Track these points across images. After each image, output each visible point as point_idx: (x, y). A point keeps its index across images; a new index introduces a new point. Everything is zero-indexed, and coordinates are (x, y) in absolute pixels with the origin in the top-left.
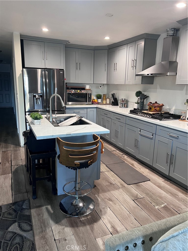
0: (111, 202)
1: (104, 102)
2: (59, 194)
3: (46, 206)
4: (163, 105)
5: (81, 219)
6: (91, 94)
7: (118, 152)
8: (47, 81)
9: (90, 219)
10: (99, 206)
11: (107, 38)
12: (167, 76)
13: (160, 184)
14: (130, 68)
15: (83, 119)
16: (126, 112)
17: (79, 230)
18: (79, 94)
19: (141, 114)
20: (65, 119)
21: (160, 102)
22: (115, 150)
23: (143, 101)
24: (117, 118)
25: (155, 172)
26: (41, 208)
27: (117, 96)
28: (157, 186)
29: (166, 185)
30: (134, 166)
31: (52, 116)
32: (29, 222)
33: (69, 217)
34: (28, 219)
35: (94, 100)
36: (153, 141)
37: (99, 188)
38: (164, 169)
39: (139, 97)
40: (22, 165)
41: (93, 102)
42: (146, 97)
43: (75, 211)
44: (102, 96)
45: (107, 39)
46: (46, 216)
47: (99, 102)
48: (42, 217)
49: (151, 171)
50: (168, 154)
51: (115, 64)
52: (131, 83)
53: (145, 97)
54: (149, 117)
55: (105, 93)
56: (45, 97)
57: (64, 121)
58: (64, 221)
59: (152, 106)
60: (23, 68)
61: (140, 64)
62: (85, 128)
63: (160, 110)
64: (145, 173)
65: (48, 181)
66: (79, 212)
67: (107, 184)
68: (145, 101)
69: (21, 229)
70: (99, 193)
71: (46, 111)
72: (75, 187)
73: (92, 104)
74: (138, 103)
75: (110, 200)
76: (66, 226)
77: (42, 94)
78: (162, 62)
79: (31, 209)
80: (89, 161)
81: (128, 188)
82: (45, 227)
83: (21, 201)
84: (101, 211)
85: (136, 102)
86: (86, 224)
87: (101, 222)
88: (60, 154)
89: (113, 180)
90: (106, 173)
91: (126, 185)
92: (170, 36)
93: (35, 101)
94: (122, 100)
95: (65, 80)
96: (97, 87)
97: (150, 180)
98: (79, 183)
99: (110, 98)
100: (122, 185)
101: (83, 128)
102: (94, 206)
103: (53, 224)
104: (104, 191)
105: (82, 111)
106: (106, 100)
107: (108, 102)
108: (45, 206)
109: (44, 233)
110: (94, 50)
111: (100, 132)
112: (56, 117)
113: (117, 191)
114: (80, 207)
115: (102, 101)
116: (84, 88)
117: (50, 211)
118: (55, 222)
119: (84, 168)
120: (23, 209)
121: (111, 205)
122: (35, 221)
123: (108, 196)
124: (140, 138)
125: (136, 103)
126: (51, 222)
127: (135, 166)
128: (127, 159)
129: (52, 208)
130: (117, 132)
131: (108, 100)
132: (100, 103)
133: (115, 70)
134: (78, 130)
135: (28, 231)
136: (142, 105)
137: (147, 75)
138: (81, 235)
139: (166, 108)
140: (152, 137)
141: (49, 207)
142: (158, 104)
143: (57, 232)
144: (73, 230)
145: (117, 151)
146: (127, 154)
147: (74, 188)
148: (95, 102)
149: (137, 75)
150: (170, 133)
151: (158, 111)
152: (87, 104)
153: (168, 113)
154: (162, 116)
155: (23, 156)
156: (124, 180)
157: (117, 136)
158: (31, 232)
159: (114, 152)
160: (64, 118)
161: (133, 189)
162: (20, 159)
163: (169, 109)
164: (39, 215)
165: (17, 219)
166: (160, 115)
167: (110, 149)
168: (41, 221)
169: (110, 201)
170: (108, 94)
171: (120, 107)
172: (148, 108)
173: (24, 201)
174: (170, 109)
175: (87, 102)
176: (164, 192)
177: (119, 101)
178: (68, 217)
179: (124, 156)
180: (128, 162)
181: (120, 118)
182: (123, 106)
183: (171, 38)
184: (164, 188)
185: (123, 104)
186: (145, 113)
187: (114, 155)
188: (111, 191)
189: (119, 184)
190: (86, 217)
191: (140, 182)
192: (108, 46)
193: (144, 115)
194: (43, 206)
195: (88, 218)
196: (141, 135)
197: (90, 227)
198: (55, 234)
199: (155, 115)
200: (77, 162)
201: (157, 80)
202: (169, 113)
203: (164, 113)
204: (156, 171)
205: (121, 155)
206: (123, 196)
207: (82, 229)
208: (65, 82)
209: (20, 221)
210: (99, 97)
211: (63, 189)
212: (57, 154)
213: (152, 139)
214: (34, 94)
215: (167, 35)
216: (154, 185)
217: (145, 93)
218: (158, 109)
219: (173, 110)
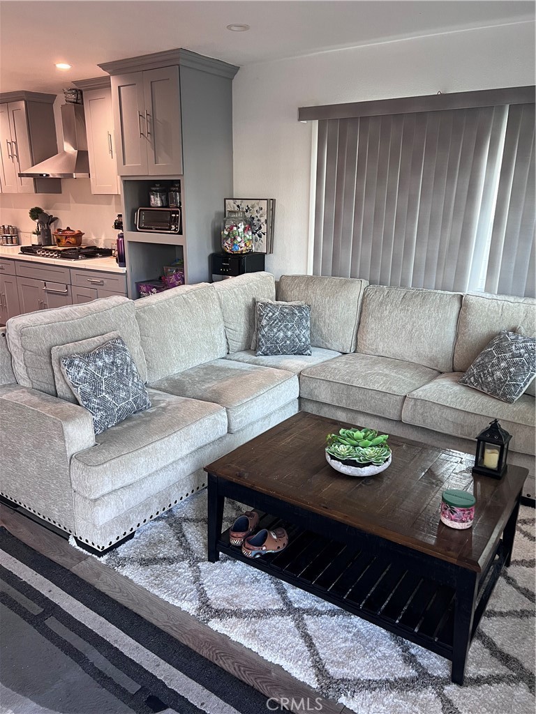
4: (82, 233)
19: (43, 253)
21: (76, 229)
23: (48, 228)
36: (69, 298)
39: (38, 221)
52: (14, 191)
53: (51, 219)
54: (56, 255)
59: (62, 236)
63: (79, 243)
68: (51, 227)
74: (38, 233)
92: (71, 102)
94: (4, 229)
124: (47, 298)
125: (34, 233)
136: (45, 237)
137: (40, 175)
139: (89, 239)
140: (66, 291)
142: (72, 232)
149: (23, 175)
151: (74, 245)
153: (93, 248)
157: (2, 307)
166: (78, 251)
172: (55, 240)
174: (97, 241)
181: (3, 265)
182: (9, 241)
183: (73, 106)
185: (7, 237)
186: (50, 250)
193: (48, 254)
196: (48, 293)
199: (69, 251)
201: (67, 186)
203: (86, 247)
213: (66, 295)
215: (66, 101)
217: (50, 213)
218: (72, 240)
219: (103, 242)
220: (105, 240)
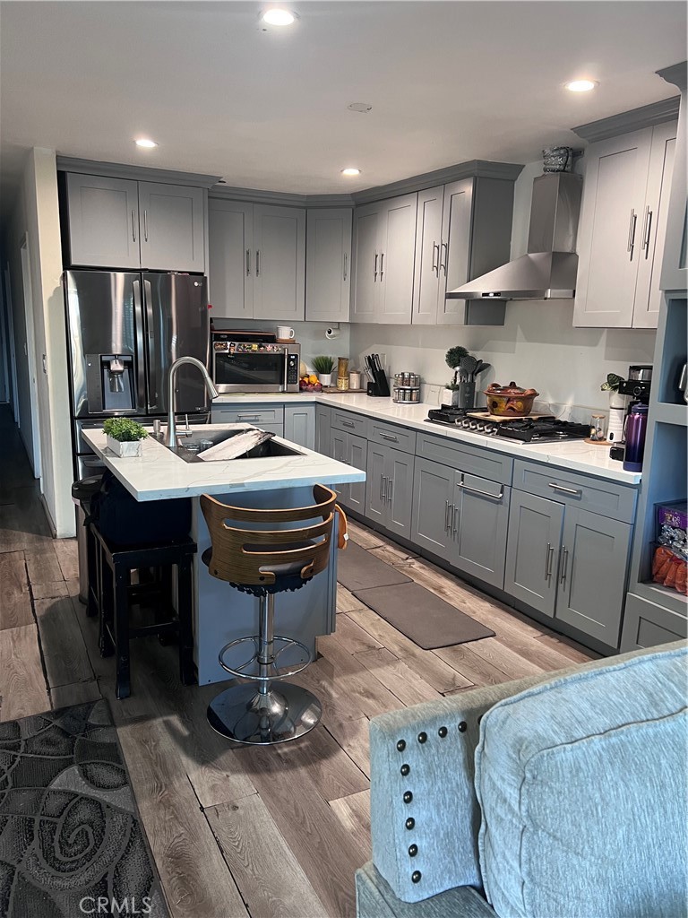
0: (371, 702)
1: (343, 385)
2: (203, 680)
3: (165, 718)
4: (534, 394)
5: (279, 751)
6: (296, 356)
7: (390, 551)
8: (150, 311)
9: (308, 750)
10: (334, 713)
11: (351, 173)
12: (546, 299)
13: (526, 645)
14: (428, 273)
15: (277, 439)
16: (415, 415)
17: (276, 780)
18: (254, 356)
19: (465, 423)
20: (217, 441)
21: (525, 385)
22: (381, 543)
23: (473, 380)
24: (386, 438)
25: (512, 610)
26: (148, 724)
27: (384, 364)
28: (517, 652)
29: (546, 647)
30: (444, 593)
31: (175, 429)
32: (114, 764)
33: (241, 747)
34: (112, 755)
35: (308, 376)
36: (503, 509)
37: (331, 660)
38: (539, 599)
39: (458, 368)
40: (68, 597)
41: (302, 383)
42: (481, 367)
43: (258, 731)
44: (335, 364)
45: (352, 175)
46: (166, 744)
47: (325, 384)
48: (155, 749)
49: (499, 607)
50: (550, 550)
51: (377, 256)
52: (431, 322)
53: (479, 366)
54: (489, 430)
55: (345, 353)
56: (141, 369)
57: (212, 446)
58: (227, 757)
59: (500, 397)
60: (65, 268)
61: (459, 259)
62: (286, 465)
63: (526, 411)
64: (478, 613)
65: (165, 644)
66: (272, 733)
67: (359, 647)
68: (478, 380)
69: (92, 782)
70: (332, 677)
71: (145, 414)
72: (258, 655)
73: (301, 390)
74: (454, 387)
75: (369, 695)
76: (234, 771)
77: (129, 358)
78: (530, 255)
79: (115, 726)
80: (305, 568)
81: (425, 659)
82: (167, 774)
83: (79, 705)
84: (341, 725)
85: (450, 384)
86: (297, 762)
87: (342, 757)
88: (211, 548)
89: (377, 637)
90: (354, 616)
91: (418, 651)
92: (553, 171)
93: (107, 380)
94: (403, 378)
95: (209, 310)
96: (318, 334)
97: (494, 635)
98: (269, 643)
99: (362, 372)
100: (404, 649)
101: (282, 467)
102: (318, 715)
103: (191, 767)
104: (349, 669)
105: (266, 416)
106: (349, 376)
107: (355, 385)
108: (161, 716)
109: (166, 793)
110: (306, 208)
111: (337, 476)
112: (188, 432)
113: (391, 668)
114: (275, 715)
115: (334, 380)
116: (274, 336)
117: (178, 731)
118: (198, 762)
119: (289, 590)
120: (90, 727)
121: (372, 709)
122: (133, 759)
123: (363, 683)
124: (462, 502)
125: (448, 388)
126: (185, 761)
127: (448, 593)
128: (422, 571)
129: (184, 723)
130: (385, 484)
131: (355, 378)
132: (326, 387)
133: (378, 276)
134: (265, 472)
135: (117, 787)
136: (467, 395)
137: (484, 295)
138: (283, 793)
139: (546, 403)
140: (501, 495)
141: (175, 720)
142: (518, 391)
143: (206, 788)
144: (255, 781)
145: (389, 548)
146: (421, 556)
147: (254, 657)
148: (309, 383)
149: (450, 296)
150: (556, 481)
151: (519, 413)
152: (283, 392)
153: (551, 419)
154: (532, 427)
155: (68, 570)
156: (410, 637)
157: (385, 499)
158: (126, 789)
159: (378, 550)
160: (213, 436)
161: (441, 661)
162: (58, 577)
163: (553, 405)
164: (143, 742)
165: (74, 756)
166: (526, 426)
167: (364, 540)
168: (154, 758)
169: (368, 697)
170: (354, 357)
171: (395, 401)
172: (486, 402)
173: (89, 705)
174: (557, 407)
175: (282, 383)
176: (537, 667)
177: (392, 383)
178: (238, 747)
179: (411, 563)
180: (424, 581)
181: (398, 436)
182: (407, 397)
183: (556, 178)
184: (538, 657)
185: (405, 390)
186: (478, 420)
187: (378, 560)
188: (371, 668)
189: (396, 648)
190: (293, 744)
191: (463, 640)
192: (354, 195)
193: (474, 427)
194: (154, 717)
195: (300, 749)
196: (465, 492)
197: (308, 772)
198: (202, 794)
199: (510, 424)
200: (266, 570)
201: (515, 312)
202: (554, 418)
203: (539, 418)
204: (513, 608)
205: (403, 559)
206: (411, 682)
207: (283, 777)
208: (211, 314)
209: (86, 762)
210: (323, 366)
211: (220, 659)
212: (196, 551)
213: (499, 502)
214: (104, 358)
215: (545, 170)
216: (509, 650)
217: (479, 356)
218: (518, 405)
219: (568, 411)
220: (574, 408)
